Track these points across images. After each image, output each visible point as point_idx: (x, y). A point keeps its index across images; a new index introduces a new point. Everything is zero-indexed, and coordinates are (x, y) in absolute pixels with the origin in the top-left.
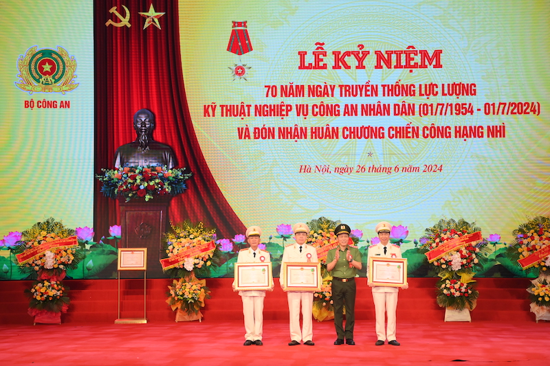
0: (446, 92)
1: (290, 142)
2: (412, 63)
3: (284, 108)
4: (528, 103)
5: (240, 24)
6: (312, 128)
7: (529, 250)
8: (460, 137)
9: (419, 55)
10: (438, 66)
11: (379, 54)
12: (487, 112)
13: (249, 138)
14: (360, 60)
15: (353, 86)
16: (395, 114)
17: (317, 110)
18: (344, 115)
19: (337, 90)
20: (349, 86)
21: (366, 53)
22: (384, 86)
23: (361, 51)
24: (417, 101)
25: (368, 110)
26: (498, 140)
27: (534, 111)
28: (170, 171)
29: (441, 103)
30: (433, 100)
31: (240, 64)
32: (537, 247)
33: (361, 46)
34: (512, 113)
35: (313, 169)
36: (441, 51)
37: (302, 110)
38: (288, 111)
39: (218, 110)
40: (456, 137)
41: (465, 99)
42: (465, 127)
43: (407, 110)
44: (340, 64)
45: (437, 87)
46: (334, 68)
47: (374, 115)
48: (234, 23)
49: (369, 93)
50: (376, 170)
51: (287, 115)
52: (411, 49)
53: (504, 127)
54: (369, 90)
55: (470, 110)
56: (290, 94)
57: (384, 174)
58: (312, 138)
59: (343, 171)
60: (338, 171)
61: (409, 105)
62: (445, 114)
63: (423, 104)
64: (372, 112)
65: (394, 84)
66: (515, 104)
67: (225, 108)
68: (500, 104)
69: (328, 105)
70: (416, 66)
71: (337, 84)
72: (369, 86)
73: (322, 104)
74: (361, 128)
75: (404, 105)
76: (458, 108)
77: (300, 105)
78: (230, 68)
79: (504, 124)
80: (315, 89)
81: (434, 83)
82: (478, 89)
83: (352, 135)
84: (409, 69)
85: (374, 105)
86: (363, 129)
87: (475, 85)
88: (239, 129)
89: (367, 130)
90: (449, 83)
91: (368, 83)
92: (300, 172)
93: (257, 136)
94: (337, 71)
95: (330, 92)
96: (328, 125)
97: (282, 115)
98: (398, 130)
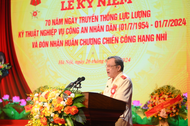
0: (134, 16)
1: (55, 48)
2: (116, 2)
3: (53, 31)
4: (181, 19)
6: (65, 41)
7: (153, 106)
8: (141, 41)
10: (130, 2)
12: (157, 26)
13: (37, 47)
14: (90, 3)
15: (86, 17)
16: (107, 31)
17: (68, 31)
18: (81, 33)
19: (78, 20)
20: (84, 17)
22: (101, 16)
24: (118, 23)
25: (93, 29)
26: (162, 42)
27: (185, 24)
28: (2, 65)
29: (131, 23)
30: (127, 21)
31: (35, 11)
32: (156, 104)
34: (171, 25)
35: (65, 62)
37: (61, 32)
38: (55, 32)
39: (25, 34)
40: (138, 41)
41: (144, 20)
42: (144, 36)
43: (113, 28)
44: (80, 6)
45: (129, 14)
46: (77, 8)
47: (96, 32)
49: (94, 20)
50: (96, 62)
51: (54, 34)
53: (166, 34)
54: (93, 19)
55: (147, 26)
56: (56, 23)
57: (100, 64)
58: (65, 45)
59: (79, 63)
60: (77, 63)
61: (114, 25)
62: (133, 29)
63: (121, 24)
64: (95, 30)
65: (106, 14)
66: (173, 20)
67: (27, 33)
68: (164, 21)
69: (73, 28)
70: (118, 3)
71: (78, 16)
72: (94, 16)
73: (71, 28)
74: (89, 39)
75: (111, 26)
76: (140, 25)
77: (61, 29)
78: (31, 13)
79: (166, 32)
80: (68, 20)
81: (127, 12)
82: (151, 13)
83: (85, 43)
84: (114, 6)
85: (96, 27)
86: (90, 40)
87: (150, 11)
88: (33, 43)
89: (92, 40)
90: (135, 11)
91: (93, 15)
92: (59, 64)
93: (40, 46)
94: (79, 10)
95: (75, 21)
96: (73, 38)
97: (52, 35)
98: (108, 39)
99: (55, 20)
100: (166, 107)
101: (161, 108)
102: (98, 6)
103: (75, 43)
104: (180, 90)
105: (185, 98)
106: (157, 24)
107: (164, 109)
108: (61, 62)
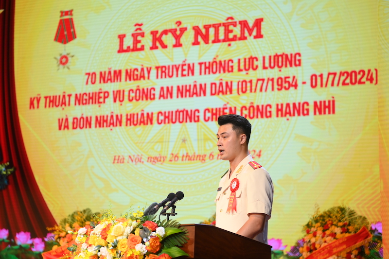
0: (267, 65)
1: (105, 130)
2: (231, 36)
3: (102, 95)
4: (364, 72)
5: (67, 13)
6: (127, 115)
7: (310, 250)
8: (282, 116)
9: (239, 26)
10: (259, 36)
11: (197, 30)
12: (314, 84)
13: (68, 128)
14: (178, 38)
15: (169, 66)
16: (212, 94)
17: (132, 95)
18: (160, 98)
19: (153, 72)
20: (165, 67)
21: (183, 30)
22: (201, 64)
23: (178, 29)
24: (235, 77)
25: (183, 92)
26: (326, 118)
27: (371, 80)
29: (261, 78)
30: (253, 75)
31: (64, 54)
32: (317, 246)
33: (179, 23)
34: (344, 84)
35: (127, 158)
36: (262, 20)
37: (118, 96)
38: (105, 98)
39: (42, 101)
40: (277, 116)
41: (288, 71)
42: (288, 105)
43: (224, 89)
44: (158, 44)
45: (257, 60)
46: (152, 48)
47: (190, 96)
48: (62, 12)
49: (185, 73)
50: (190, 159)
51: (104, 102)
52: (230, 21)
53: (334, 102)
54: (185, 70)
55: (294, 84)
56: (108, 80)
57: (198, 163)
58: (127, 125)
59: (156, 161)
60: (151, 161)
61: (227, 83)
62: (266, 90)
63: (241, 80)
64: (188, 93)
65: (211, 61)
66: (347, 73)
67: (48, 100)
68: (329, 74)
69: (143, 89)
70: (235, 39)
71: (153, 65)
72: (185, 65)
73: (138, 88)
74: (176, 112)
75: (221, 84)
76: (280, 83)
77: (117, 91)
78: (55, 58)
79: (333, 97)
80: (132, 73)
81: (254, 56)
82: (303, 58)
83: (167, 120)
84: (227, 43)
85: (190, 86)
86: (178, 113)
87: (299, 55)
88: (59, 120)
89: (181, 114)
90: (270, 54)
91: (184, 62)
92: (114, 163)
93: (75, 126)
94: (155, 51)
95: (146, 75)
96: (143, 110)
97: (99, 103)
98: (214, 112)
99: (105, 72)
100: (338, 252)
101: (328, 255)
102: (194, 44)
103: (147, 119)
104: (366, 217)
105: (376, 233)
106: (315, 81)
107: (335, 256)
108: (118, 160)
